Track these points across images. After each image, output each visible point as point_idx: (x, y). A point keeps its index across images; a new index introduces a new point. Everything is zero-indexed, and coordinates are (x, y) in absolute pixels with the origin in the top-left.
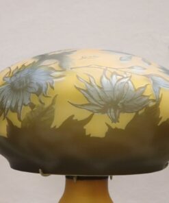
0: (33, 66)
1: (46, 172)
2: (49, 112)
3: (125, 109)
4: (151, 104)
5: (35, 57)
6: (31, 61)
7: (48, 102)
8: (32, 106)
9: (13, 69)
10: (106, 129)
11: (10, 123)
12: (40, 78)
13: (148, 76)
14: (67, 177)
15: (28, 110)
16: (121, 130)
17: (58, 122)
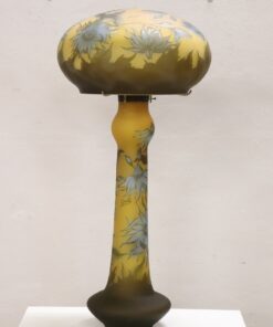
0: (97, 23)
1: (107, 93)
2: (108, 53)
3: (156, 50)
4: (173, 47)
5: (97, 16)
6: (94, 19)
7: (107, 47)
8: (97, 49)
9: (83, 24)
10: (144, 63)
11: (83, 60)
12: (101, 31)
13: (172, 29)
14: (121, 99)
15: (94, 52)
16: (152, 64)
17: (114, 59)
